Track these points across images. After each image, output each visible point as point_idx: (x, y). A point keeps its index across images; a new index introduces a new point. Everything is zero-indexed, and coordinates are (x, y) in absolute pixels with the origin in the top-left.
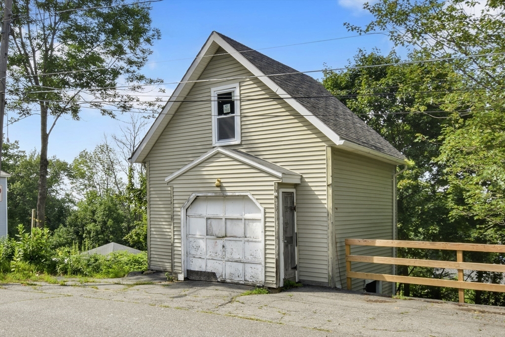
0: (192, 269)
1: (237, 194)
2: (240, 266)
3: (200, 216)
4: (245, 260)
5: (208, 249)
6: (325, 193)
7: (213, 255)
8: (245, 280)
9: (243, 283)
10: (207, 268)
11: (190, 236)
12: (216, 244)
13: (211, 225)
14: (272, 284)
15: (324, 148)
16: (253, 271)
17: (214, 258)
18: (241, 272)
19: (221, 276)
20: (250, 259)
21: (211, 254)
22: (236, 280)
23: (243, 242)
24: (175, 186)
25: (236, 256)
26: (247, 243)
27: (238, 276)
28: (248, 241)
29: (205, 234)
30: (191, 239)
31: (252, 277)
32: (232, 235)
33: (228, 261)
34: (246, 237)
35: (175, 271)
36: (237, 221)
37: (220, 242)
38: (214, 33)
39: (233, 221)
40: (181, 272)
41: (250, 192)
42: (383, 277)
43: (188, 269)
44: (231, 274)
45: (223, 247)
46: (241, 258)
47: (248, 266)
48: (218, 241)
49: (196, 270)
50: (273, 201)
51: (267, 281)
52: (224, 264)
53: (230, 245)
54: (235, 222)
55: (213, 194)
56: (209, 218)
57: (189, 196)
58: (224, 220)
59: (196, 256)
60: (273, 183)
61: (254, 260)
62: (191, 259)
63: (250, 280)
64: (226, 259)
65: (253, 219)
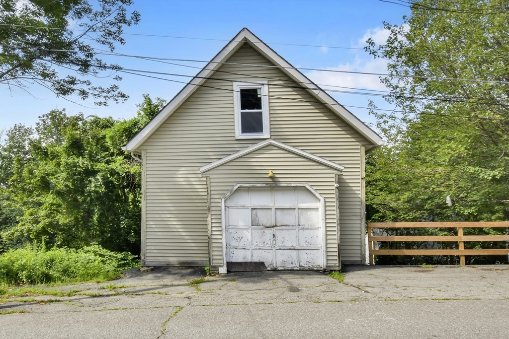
0: (232, 261)
1: (293, 185)
2: (294, 254)
3: (244, 207)
4: (299, 247)
5: (253, 239)
6: (360, 185)
7: (260, 245)
8: (300, 266)
9: (298, 269)
10: (253, 258)
11: (229, 227)
12: (264, 234)
13: (257, 216)
14: (335, 266)
15: (359, 147)
16: (308, 256)
17: (262, 248)
18: (295, 258)
19: (271, 265)
20: (305, 245)
21: (257, 244)
22: (289, 266)
23: (297, 230)
24: (212, 176)
25: (288, 244)
26: (300, 231)
27: (292, 263)
28: (303, 229)
29: (251, 225)
30: (230, 231)
31: (307, 263)
32: (283, 224)
33: (280, 249)
34: (299, 225)
35: (214, 264)
36: (289, 210)
37: (269, 233)
38: (245, 29)
39: (284, 210)
40: (222, 265)
41: (308, 183)
42: (403, 252)
43: (228, 261)
44: (284, 262)
45: (274, 236)
46: (294, 245)
47: (302, 253)
48: (266, 231)
49: (239, 261)
50: (334, 192)
51: (329, 265)
52: (274, 253)
53: (279, 234)
54: (286, 211)
55: (264, 185)
56: (254, 209)
57: (231, 187)
58: (273, 210)
59: (239, 248)
60: (333, 175)
61: (309, 246)
62: (231, 250)
63: (305, 266)
64: (277, 247)
65: (308, 209)
